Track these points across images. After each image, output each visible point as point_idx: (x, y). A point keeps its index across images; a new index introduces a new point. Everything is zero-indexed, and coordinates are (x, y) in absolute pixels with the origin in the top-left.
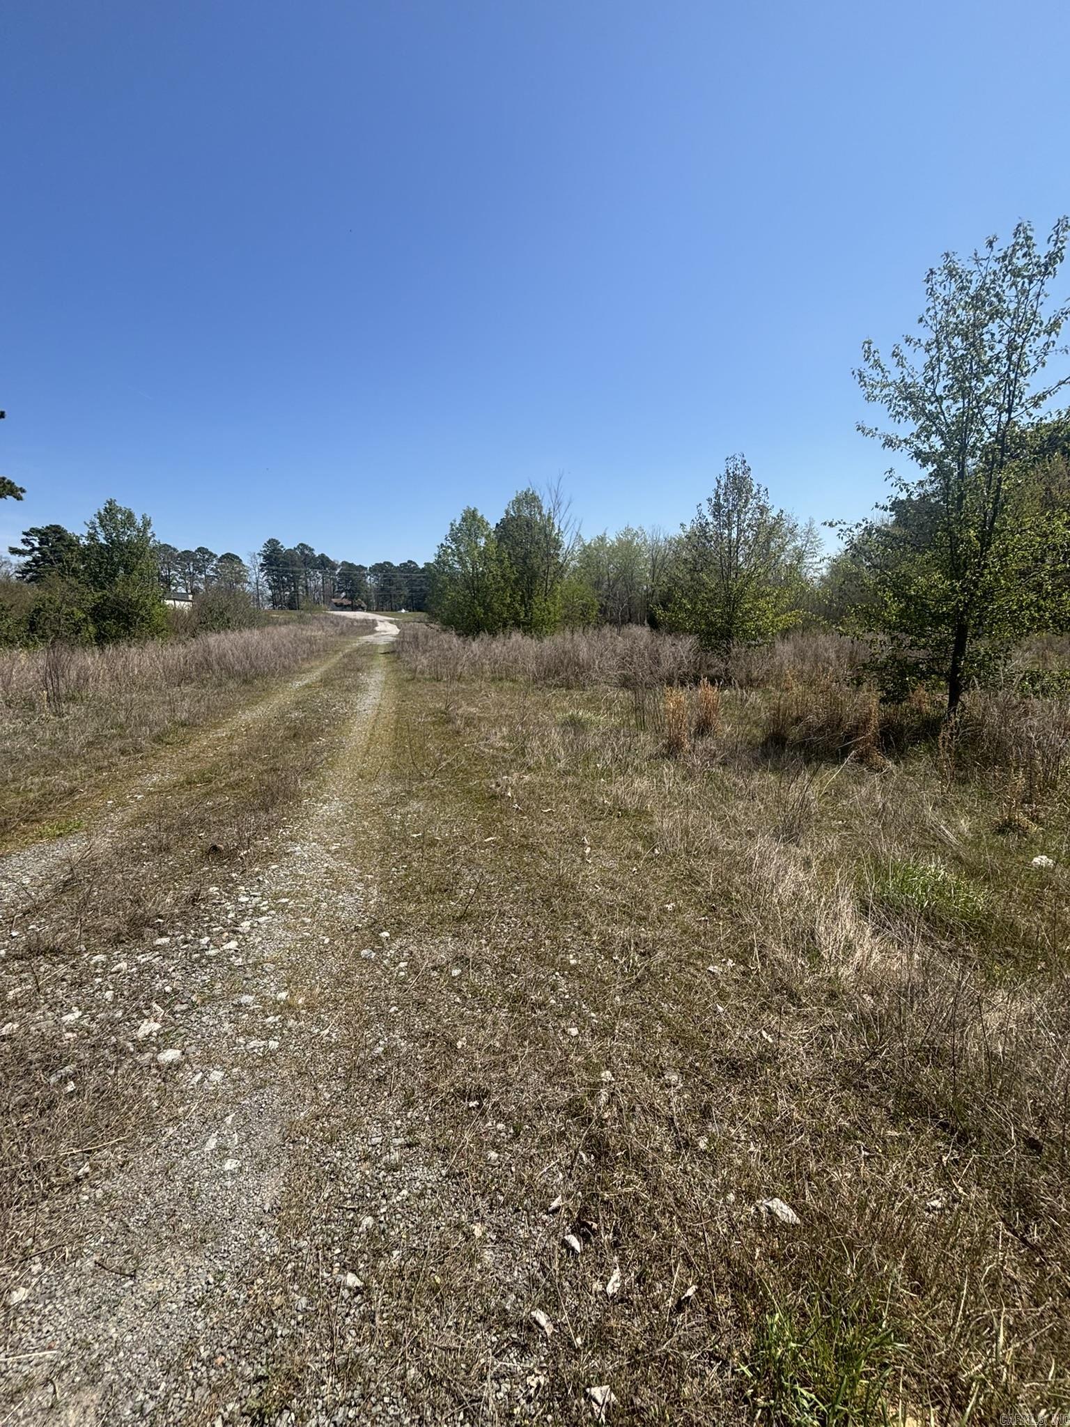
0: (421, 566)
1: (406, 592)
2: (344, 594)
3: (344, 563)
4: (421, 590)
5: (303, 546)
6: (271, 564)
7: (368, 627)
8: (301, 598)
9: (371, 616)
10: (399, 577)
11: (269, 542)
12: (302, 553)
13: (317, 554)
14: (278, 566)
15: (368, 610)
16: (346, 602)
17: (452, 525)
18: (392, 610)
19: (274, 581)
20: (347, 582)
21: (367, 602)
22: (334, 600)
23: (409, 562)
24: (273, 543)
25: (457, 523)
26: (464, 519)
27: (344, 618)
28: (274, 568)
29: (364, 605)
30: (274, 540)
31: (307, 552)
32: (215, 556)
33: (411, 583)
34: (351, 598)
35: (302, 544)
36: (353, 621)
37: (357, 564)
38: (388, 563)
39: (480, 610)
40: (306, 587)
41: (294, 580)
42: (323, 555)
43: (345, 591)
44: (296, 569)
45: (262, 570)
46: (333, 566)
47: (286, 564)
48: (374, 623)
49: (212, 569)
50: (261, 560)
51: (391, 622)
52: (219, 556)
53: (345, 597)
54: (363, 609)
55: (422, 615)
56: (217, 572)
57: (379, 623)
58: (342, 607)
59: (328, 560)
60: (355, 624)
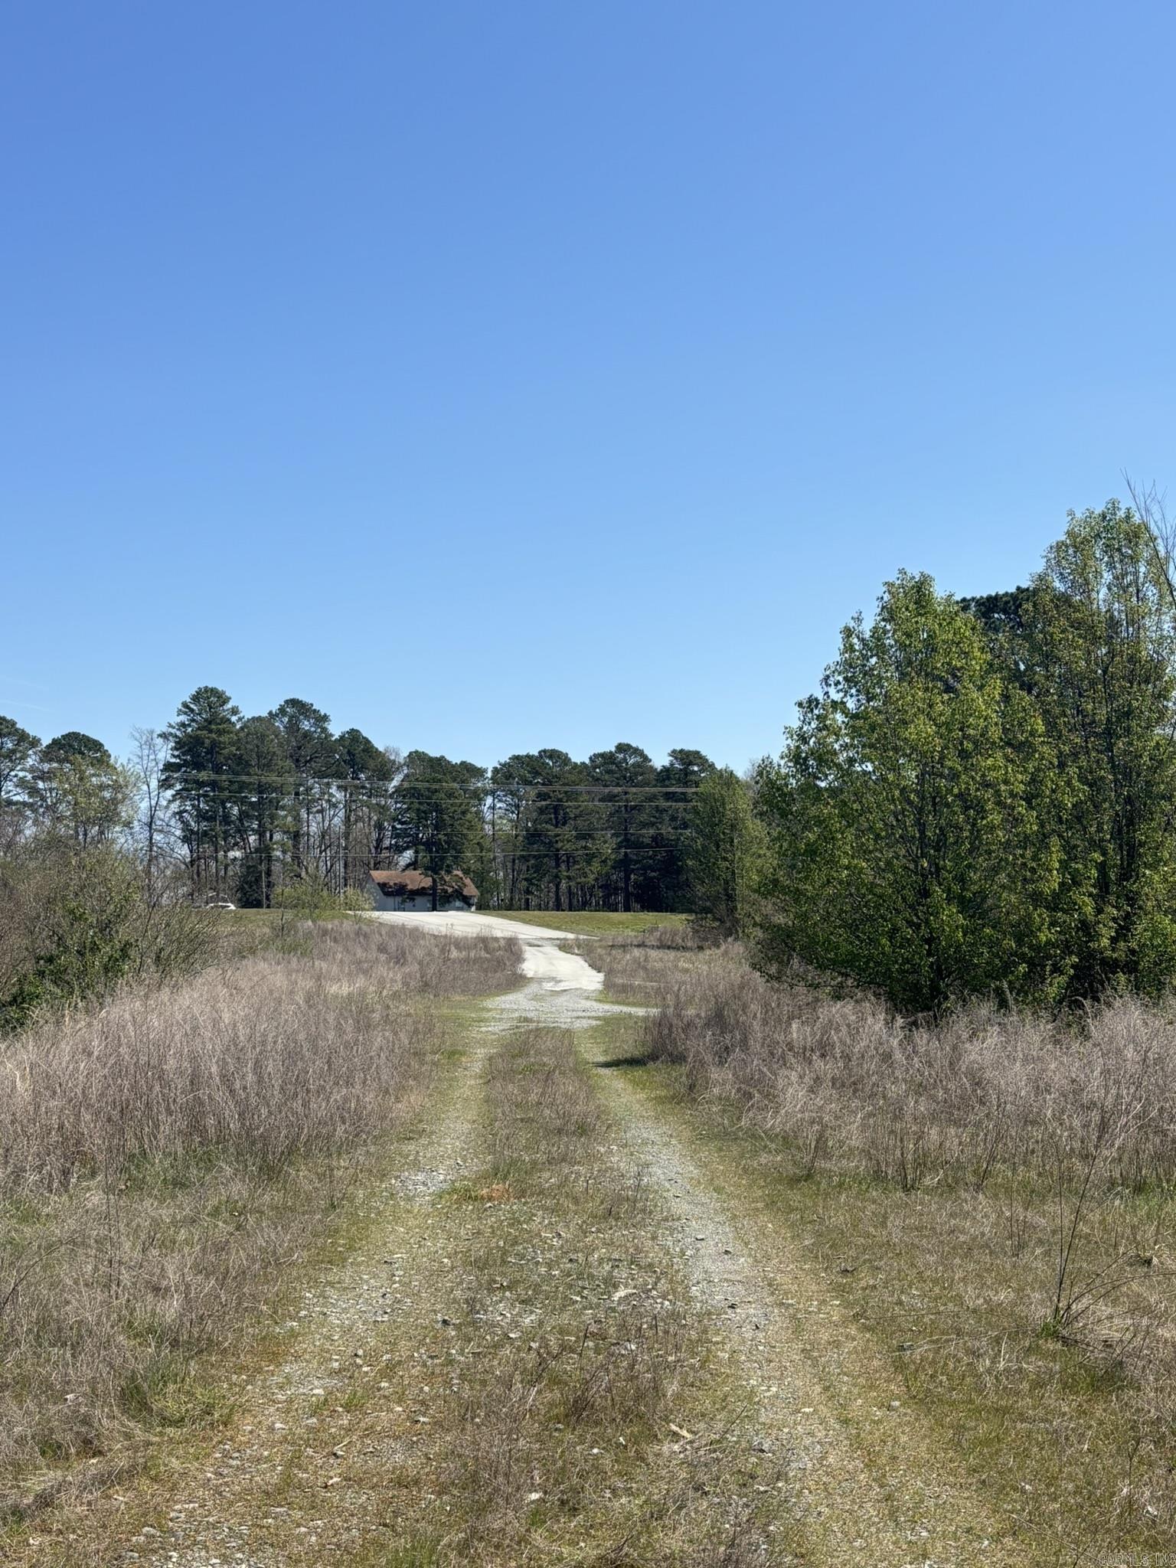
0: (660, 760)
1: (607, 845)
2: (408, 855)
3: (416, 757)
4: (657, 840)
5: (298, 708)
6: (199, 766)
7: (500, 964)
8: (276, 867)
9: (499, 926)
10: (589, 801)
11: (196, 698)
12: (293, 727)
13: (336, 729)
14: (217, 770)
15: (483, 907)
16: (418, 880)
17: (848, 632)
18: (558, 907)
19: (201, 816)
20: (422, 816)
21: (480, 879)
22: (379, 875)
23: (622, 748)
24: (209, 700)
25: (866, 628)
26: (889, 613)
27: (416, 934)
28: (204, 776)
29: (471, 890)
30: (213, 691)
31: (306, 725)
32: (35, 742)
33: (624, 818)
34: (433, 868)
35: (293, 702)
36: (446, 942)
37: (455, 759)
38: (553, 754)
39: (951, 917)
40: (296, 836)
41: (263, 811)
42: (354, 736)
43: (415, 843)
44: (273, 778)
45: (165, 784)
46: (383, 767)
47: (241, 763)
48: (512, 949)
49: (22, 783)
50: (165, 753)
51: (564, 947)
52: (46, 741)
53: (413, 865)
54: (466, 903)
55: (676, 922)
56: (33, 791)
57: (529, 953)
58: (401, 896)
59: (368, 747)
60: (455, 954)
